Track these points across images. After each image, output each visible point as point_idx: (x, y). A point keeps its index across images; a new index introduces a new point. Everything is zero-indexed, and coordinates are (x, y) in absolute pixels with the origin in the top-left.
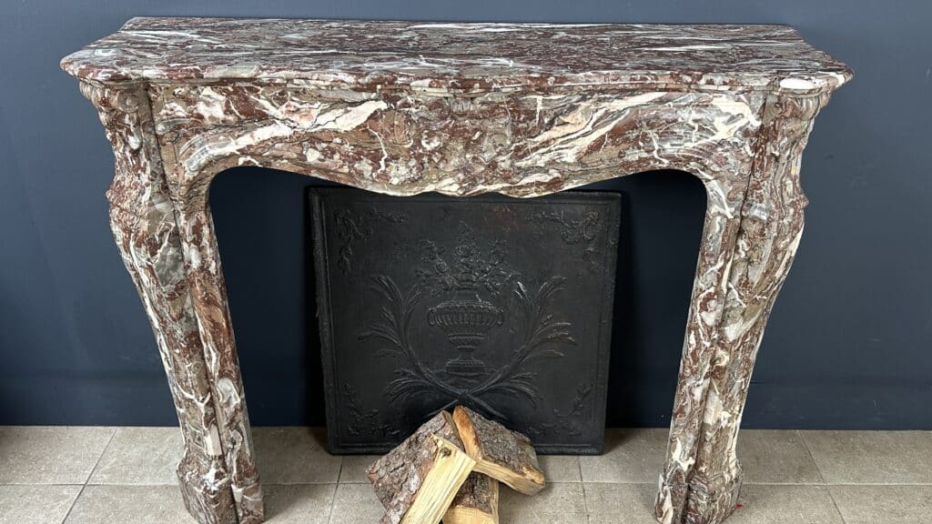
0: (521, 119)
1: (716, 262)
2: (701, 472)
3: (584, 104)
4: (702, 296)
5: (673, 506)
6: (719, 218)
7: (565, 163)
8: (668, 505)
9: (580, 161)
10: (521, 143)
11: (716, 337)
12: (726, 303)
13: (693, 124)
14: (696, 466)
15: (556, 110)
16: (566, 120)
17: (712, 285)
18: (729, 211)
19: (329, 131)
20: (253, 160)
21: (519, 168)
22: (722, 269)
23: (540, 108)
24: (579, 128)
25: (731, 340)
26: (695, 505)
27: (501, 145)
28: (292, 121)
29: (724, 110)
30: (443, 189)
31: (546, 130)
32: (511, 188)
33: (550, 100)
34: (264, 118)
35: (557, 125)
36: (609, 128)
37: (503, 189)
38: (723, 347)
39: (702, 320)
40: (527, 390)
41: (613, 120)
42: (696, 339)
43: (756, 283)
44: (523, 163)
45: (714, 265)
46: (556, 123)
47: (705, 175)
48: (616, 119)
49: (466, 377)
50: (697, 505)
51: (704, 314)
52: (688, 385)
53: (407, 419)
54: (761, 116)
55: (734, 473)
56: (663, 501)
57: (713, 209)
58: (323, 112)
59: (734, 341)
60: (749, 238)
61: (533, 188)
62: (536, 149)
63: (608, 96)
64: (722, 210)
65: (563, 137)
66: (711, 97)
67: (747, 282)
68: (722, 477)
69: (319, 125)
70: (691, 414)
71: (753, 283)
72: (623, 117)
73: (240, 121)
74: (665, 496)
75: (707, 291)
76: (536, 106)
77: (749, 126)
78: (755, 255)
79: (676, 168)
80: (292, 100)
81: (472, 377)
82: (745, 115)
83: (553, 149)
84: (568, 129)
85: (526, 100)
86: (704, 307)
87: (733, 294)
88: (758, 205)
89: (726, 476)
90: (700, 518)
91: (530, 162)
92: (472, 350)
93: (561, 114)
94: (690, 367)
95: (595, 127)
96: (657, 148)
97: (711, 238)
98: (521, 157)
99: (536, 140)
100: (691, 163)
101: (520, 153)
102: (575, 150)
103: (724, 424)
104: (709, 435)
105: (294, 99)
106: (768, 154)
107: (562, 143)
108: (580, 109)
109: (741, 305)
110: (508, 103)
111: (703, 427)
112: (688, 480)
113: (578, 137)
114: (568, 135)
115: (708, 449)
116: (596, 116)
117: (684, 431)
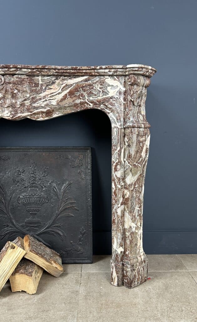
0: (33, 86)
1: (117, 148)
2: (127, 255)
3: (57, 81)
4: (114, 164)
5: (117, 274)
6: (115, 129)
7: (52, 105)
8: (115, 274)
9: (58, 104)
10: (34, 96)
11: (123, 184)
12: (125, 168)
13: (99, 90)
14: (125, 252)
15: (47, 84)
16: (51, 87)
17: (117, 159)
18: (118, 125)
21: (34, 107)
22: (120, 151)
23: (40, 82)
24: (56, 90)
25: (128, 184)
26: (126, 273)
27: (26, 97)
29: (111, 84)
30: (4, 116)
31: (44, 92)
32: (31, 115)
33: (44, 79)
35: (48, 89)
36: (68, 91)
37: (28, 115)
38: (126, 188)
39: (116, 176)
40: (60, 232)
41: (69, 87)
42: (115, 185)
43: (133, 154)
44: (35, 105)
45: (117, 150)
46: (47, 89)
47: (107, 111)
48: (70, 87)
49: (33, 227)
50: (127, 272)
51: (116, 172)
52: (115, 208)
54: (125, 87)
55: (143, 257)
56: (112, 272)
57: (113, 125)
59: (130, 184)
60: (128, 135)
61: (41, 115)
62: (40, 99)
63: (66, 78)
64: (116, 126)
65: (50, 94)
66: (105, 78)
67: (130, 155)
68: (137, 258)
70: (118, 222)
71: (132, 155)
72: (73, 87)
74: (113, 269)
75: (116, 162)
76: (39, 82)
77: (121, 90)
78: (131, 142)
79: (96, 108)
81: (36, 227)
82: (119, 86)
83: (47, 99)
84: (52, 91)
85: (35, 79)
86: (116, 170)
87: (126, 163)
88: (129, 121)
89: (139, 258)
90: (129, 279)
91: (38, 105)
92: (36, 214)
93: (49, 85)
94: (114, 199)
95: (63, 90)
96: (87, 98)
97: (114, 138)
98: (35, 102)
99: (40, 95)
100: (101, 105)
101: (34, 100)
102: (56, 100)
103: (134, 230)
104: (128, 234)
106: (129, 100)
107: (50, 97)
108: (56, 83)
109: (129, 166)
110: (27, 79)
111: (124, 230)
112: (122, 260)
113: (56, 94)
114: (52, 93)
115: (128, 242)
116: (62, 86)
117: (116, 232)
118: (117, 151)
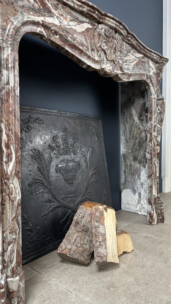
0: (123, 48)
4: (153, 126)
6: (153, 99)
8: (155, 215)
15: (127, 51)
17: (155, 122)
19: (73, 30)
20: (44, 32)
26: (161, 211)
28: (61, 19)
29: (151, 66)
31: (126, 57)
33: (127, 46)
34: (50, 13)
35: (128, 56)
36: (136, 62)
38: (157, 145)
39: (154, 136)
42: (153, 143)
47: (151, 85)
52: (153, 161)
53: (53, 228)
57: (152, 96)
58: (71, 20)
63: (135, 51)
65: (129, 60)
66: (149, 61)
67: (161, 120)
69: (70, 25)
72: (138, 59)
73: (39, 10)
74: (154, 211)
75: (154, 125)
77: (155, 72)
78: (163, 110)
79: (146, 81)
80: (60, 10)
82: (154, 69)
85: (123, 43)
86: (154, 131)
87: (157, 126)
88: (160, 95)
90: (164, 215)
94: (153, 154)
95: (134, 60)
102: (131, 67)
105: (62, 10)
109: (161, 128)
113: (132, 62)
117: (154, 181)
118: (155, 116)
